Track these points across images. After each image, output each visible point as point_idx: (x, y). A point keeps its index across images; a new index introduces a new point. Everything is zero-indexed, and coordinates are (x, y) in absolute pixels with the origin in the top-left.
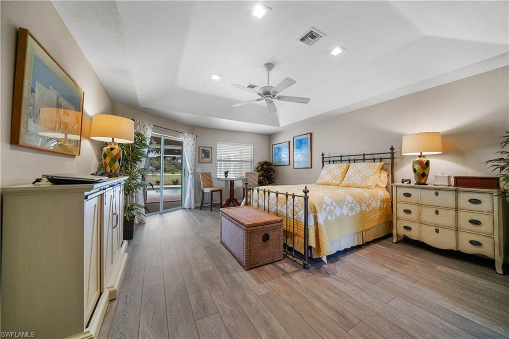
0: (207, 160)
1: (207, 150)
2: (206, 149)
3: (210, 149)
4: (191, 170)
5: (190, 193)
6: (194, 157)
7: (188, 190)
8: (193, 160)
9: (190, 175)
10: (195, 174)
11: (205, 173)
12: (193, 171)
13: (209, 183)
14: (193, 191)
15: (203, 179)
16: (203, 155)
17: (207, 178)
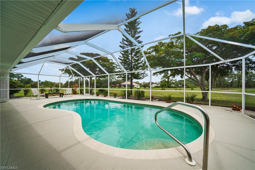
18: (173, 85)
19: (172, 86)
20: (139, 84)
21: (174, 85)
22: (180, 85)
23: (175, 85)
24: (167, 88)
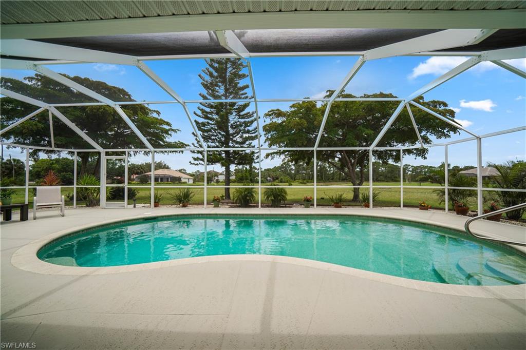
19: (257, 179)
20: (191, 176)
22: (269, 178)
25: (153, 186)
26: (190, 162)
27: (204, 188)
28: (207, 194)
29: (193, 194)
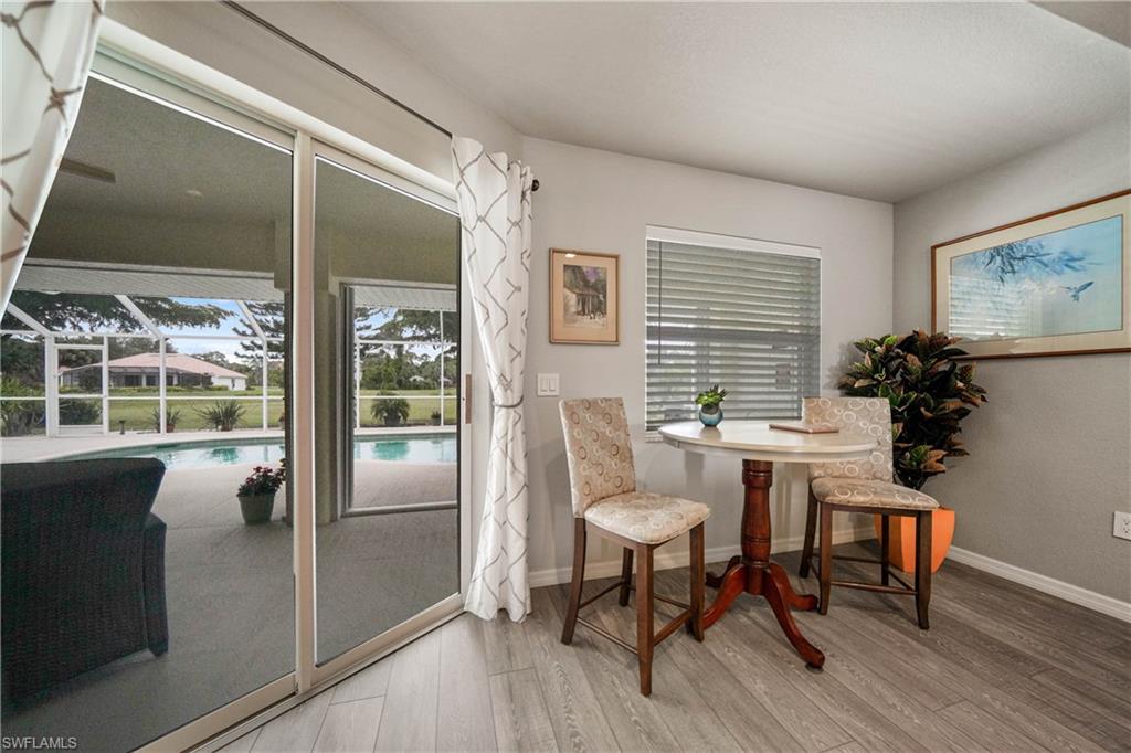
0: (590, 326)
1: (595, 270)
2: (586, 263)
3: (609, 264)
4: (507, 385)
5: (503, 524)
6: (521, 302)
7: (489, 506)
8: (520, 323)
9: (500, 414)
10: (526, 403)
11: (590, 405)
12: (517, 384)
13: (612, 464)
14: (516, 516)
15: (579, 448)
16: (573, 298)
17: (599, 437)
18: (419, 378)
19: (415, 380)
20: (240, 371)
21: (423, 379)
23: (426, 378)
24: (395, 389)
25: (163, 396)
26: (236, 354)
27: (261, 401)
28: (269, 412)
29: (242, 410)
